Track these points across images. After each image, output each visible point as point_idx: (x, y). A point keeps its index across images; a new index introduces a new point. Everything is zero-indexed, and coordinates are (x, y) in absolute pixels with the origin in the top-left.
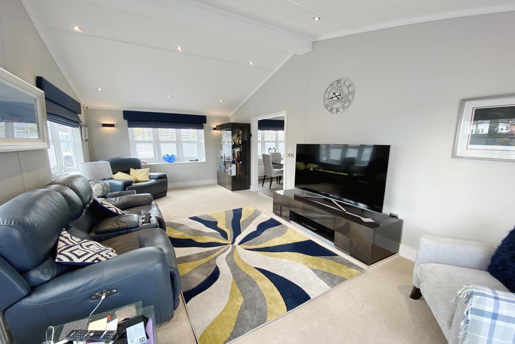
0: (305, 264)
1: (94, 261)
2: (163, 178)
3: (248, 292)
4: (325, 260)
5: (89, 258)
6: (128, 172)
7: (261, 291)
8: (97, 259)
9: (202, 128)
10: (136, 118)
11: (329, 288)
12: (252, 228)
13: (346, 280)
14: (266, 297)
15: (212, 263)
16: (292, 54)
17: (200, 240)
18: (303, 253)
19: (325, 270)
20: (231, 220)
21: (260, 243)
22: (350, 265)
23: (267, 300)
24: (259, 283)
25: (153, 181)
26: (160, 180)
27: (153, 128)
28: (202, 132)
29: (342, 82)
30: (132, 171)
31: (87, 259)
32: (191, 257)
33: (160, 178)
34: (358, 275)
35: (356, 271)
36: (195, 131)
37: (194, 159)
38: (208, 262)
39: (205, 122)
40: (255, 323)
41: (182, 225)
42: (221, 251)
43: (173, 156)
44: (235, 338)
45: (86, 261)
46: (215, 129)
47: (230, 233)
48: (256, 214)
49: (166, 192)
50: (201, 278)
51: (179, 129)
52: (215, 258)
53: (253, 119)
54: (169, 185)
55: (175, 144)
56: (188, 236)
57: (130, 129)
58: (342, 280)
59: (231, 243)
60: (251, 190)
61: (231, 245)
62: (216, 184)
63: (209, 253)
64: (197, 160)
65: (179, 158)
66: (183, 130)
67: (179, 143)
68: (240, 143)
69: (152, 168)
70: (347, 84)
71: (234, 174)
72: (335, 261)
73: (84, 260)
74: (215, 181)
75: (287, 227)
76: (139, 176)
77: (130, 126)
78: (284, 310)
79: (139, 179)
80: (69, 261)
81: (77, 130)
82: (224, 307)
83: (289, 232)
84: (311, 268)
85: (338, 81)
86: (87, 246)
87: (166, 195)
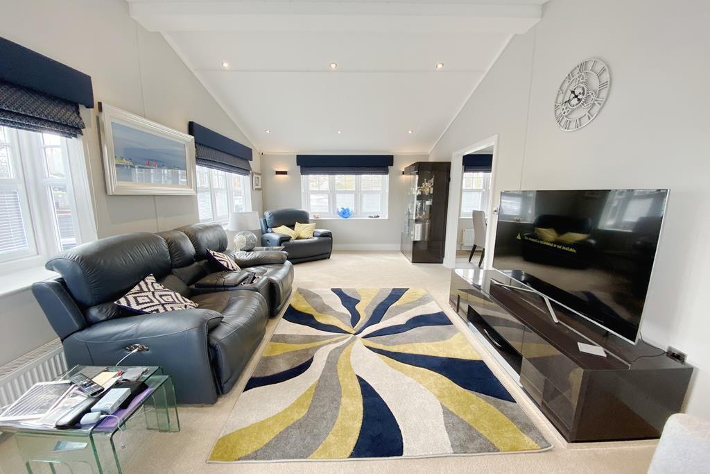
0: (439, 397)
1: (152, 311)
2: (327, 236)
3: (321, 406)
4: (483, 401)
5: (148, 307)
6: (292, 227)
7: (338, 413)
8: (157, 310)
9: (386, 172)
10: (311, 163)
11: (450, 450)
12: (401, 319)
13: (499, 451)
14: (336, 423)
15: (310, 352)
16: (511, 36)
17: (321, 320)
18: (449, 378)
19: (468, 418)
20: (379, 301)
21: (394, 344)
22: (528, 427)
23: (335, 428)
24: (344, 400)
25: (316, 239)
26: (323, 238)
27: (329, 174)
28: (386, 177)
29: (590, 66)
30: (297, 225)
31: (145, 308)
32: (295, 338)
33: (323, 235)
34: (531, 451)
35: (532, 443)
36: (380, 176)
37: (374, 216)
38: (307, 350)
39: (392, 165)
40: (292, 452)
41: (318, 296)
42: (333, 340)
43: (348, 209)
44: (256, 459)
45: (144, 310)
46: (403, 173)
47: (364, 318)
48: (423, 301)
49: (330, 253)
50: (283, 367)
51: (359, 176)
52: (319, 347)
53: (454, 154)
54: (335, 246)
55: (353, 195)
56: (311, 311)
57: (304, 177)
58: (489, 448)
59: (355, 332)
60: (444, 264)
61: (352, 335)
62: (398, 251)
63: (317, 338)
64: (378, 217)
65: (356, 214)
66: (364, 176)
67: (358, 194)
68: (431, 192)
69: (319, 223)
70: (599, 68)
71: (418, 238)
72: (500, 410)
73: (142, 309)
74: (398, 247)
75: (456, 331)
76: (303, 232)
77: (303, 173)
78: (346, 454)
79: (302, 235)
80: (126, 305)
81: (248, 178)
82: (277, 413)
83: (455, 339)
84: (443, 407)
85: (582, 67)
86: (161, 296)
87: (329, 258)
